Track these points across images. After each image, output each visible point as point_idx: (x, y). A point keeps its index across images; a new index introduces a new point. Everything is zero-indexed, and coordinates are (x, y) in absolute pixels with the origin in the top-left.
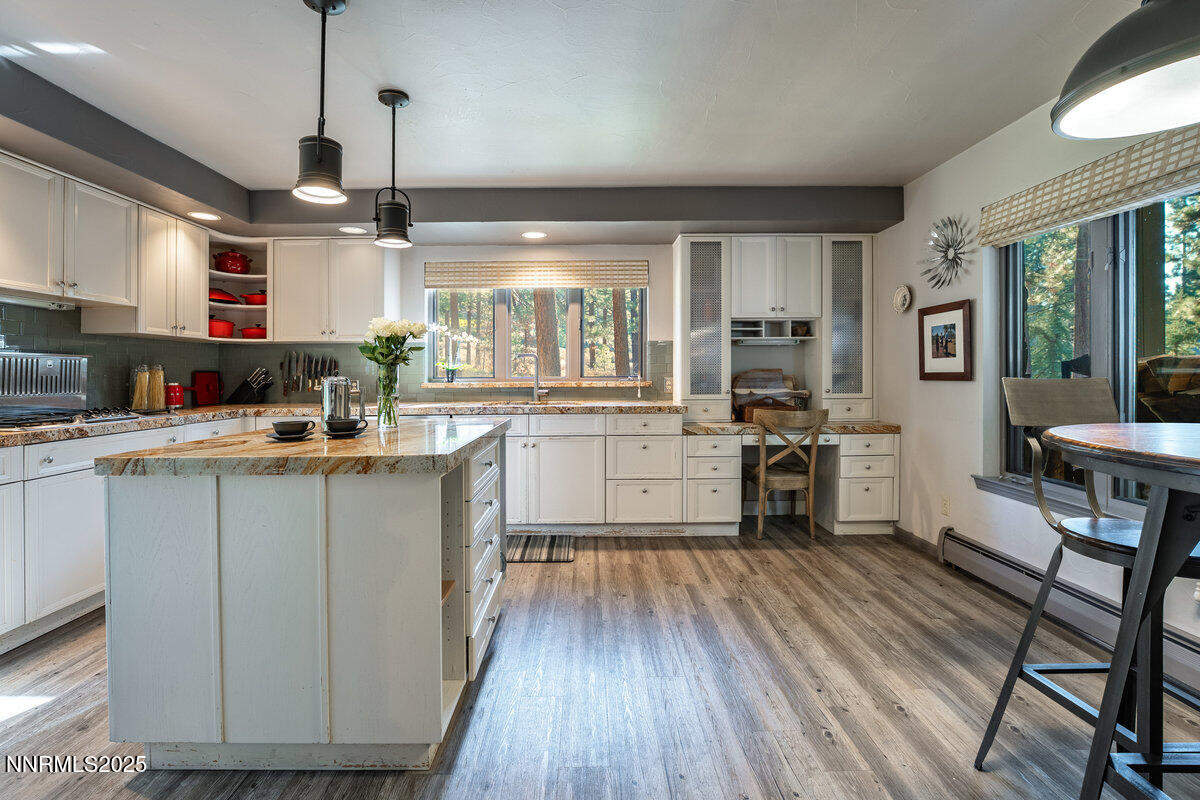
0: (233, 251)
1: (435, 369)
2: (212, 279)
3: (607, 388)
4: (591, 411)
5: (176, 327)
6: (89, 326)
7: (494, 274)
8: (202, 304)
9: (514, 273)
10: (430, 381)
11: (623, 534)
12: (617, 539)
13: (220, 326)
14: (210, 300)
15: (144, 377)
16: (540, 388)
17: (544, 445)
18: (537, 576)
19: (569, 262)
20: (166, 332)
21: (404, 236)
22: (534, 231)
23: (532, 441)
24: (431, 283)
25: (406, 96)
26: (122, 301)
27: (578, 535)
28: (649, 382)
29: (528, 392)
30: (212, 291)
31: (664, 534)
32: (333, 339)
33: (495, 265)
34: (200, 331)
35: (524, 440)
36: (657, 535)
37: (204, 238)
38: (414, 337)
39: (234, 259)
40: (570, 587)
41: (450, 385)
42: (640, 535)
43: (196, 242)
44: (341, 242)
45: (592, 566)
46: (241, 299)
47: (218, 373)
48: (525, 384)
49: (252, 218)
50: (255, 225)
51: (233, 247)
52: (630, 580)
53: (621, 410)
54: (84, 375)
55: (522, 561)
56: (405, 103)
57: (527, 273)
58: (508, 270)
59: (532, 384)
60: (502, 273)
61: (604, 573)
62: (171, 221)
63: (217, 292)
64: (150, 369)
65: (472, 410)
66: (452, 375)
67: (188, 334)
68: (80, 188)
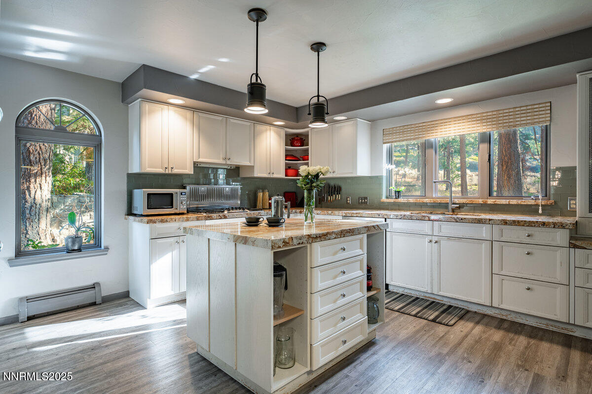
0: (297, 136)
1: (390, 191)
2: (286, 150)
3: (509, 205)
4: (480, 221)
5: (270, 173)
6: (244, 174)
7: (424, 130)
8: (282, 162)
9: (437, 128)
10: (387, 198)
11: (509, 318)
12: (503, 321)
13: (290, 172)
14: (286, 160)
15: (260, 195)
16: (454, 204)
17: (443, 243)
18: (418, 328)
19: (477, 114)
20: (265, 175)
21: (323, 121)
22: (444, 99)
23: (435, 239)
24: (388, 141)
25: (323, 44)
26: (248, 164)
27: (470, 309)
28: (552, 201)
29: (445, 206)
30: (286, 156)
31: (551, 328)
32: (334, 175)
33: (424, 124)
34: (281, 174)
35: (430, 238)
36: (544, 327)
37: (283, 132)
38: (323, 175)
39: (297, 140)
40: (433, 342)
41: (397, 200)
42: (526, 323)
43: (279, 135)
44: (337, 125)
45: (463, 334)
46: (301, 159)
47: (295, 193)
48: (444, 201)
49: (297, 121)
50: (300, 124)
51: (297, 135)
52: (486, 352)
53: (505, 222)
54: (239, 193)
55: (415, 316)
56: (324, 48)
57: (445, 127)
58: (432, 126)
59: (448, 201)
60: (428, 129)
61: (469, 340)
62: (268, 127)
63: (289, 156)
64: (263, 191)
65: (397, 216)
66: (398, 194)
67: (275, 176)
68: (232, 120)
